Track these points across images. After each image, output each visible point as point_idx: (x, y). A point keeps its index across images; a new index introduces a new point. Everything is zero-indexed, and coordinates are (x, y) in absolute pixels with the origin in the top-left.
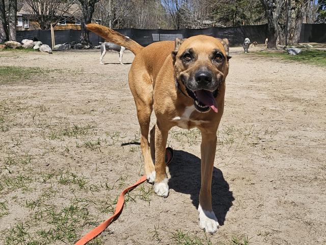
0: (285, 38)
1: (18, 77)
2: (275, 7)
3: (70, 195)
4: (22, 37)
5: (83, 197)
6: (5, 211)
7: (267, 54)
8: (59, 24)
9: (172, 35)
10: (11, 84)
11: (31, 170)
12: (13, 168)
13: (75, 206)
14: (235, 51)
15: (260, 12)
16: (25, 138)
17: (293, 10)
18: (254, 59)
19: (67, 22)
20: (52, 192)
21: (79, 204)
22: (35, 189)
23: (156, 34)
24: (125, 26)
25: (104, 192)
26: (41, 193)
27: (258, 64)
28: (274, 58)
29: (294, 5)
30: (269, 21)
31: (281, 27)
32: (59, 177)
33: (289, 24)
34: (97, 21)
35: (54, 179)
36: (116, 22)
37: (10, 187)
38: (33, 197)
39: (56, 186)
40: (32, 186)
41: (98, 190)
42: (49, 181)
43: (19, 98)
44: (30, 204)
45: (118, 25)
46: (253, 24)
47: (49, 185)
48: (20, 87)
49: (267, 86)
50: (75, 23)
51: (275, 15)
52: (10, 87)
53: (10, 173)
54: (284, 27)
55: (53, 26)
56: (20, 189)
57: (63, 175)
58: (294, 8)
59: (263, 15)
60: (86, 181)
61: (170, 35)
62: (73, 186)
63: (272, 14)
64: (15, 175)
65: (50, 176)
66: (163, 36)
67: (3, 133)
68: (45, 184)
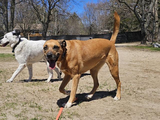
0: (151, 38)
1: (13, 58)
2: (145, 21)
3: (34, 112)
5: (40, 114)
6: (5, 118)
7: (141, 47)
8: (32, 34)
9: (87, 38)
10: (10, 62)
11: (17, 100)
12: (10, 99)
13: (36, 118)
14: (122, 46)
15: (137, 24)
16: (15, 86)
17: (157, 23)
18: (133, 50)
19: (36, 33)
20: (26, 111)
21: (39, 117)
22: (19, 109)
23: (79, 38)
24: (63, 34)
25: (50, 112)
26: (22, 111)
27: (135, 53)
28: (145, 49)
29: (158, 19)
30: (142, 29)
31: (150, 32)
32: (29, 104)
33: (154, 30)
34: (49, 32)
35: (27, 105)
36: (59, 32)
37: (8, 107)
38: (18, 112)
39: (28, 108)
40: (17, 107)
41: (47, 112)
42: (25, 105)
43: (13, 68)
44: (17, 116)
45: (59, 34)
46: (132, 31)
47: (25, 108)
48: (13, 63)
49: (140, 64)
50: (39, 33)
51: (146, 25)
52: (9, 63)
53: (8, 101)
54: (151, 32)
55: (29, 35)
56: (12, 108)
57: (32, 103)
58: (157, 22)
59: (138, 26)
60: (42, 107)
61: (86, 38)
62: (36, 109)
63: (144, 25)
64: (10, 102)
65: (26, 103)
66: (82, 38)
67: (6, 83)
68: (23, 107)
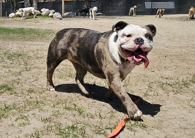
1: (37, 36)
3: (71, 117)
4: (41, 7)
5: (81, 121)
6: (27, 122)
9: (164, 3)
10: (33, 41)
11: (45, 98)
12: (33, 95)
13: (75, 126)
16: (41, 76)
20: (59, 114)
21: (78, 125)
22: (48, 111)
23: (149, 3)
25: (97, 119)
26: (52, 113)
32: (64, 105)
35: (60, 105)
37: (31, 107)
38: (47, 115)
39: (62, 110)
40: (45, 108)
41: (92, 117)
42: (57, 106)
43: (38, 50)
44: (44, 120)
47: (57, 109)
48: (38, 43)
52: (32, 43)
53: (31, 98)
56: (37, 109)
57: (67, 104)
60: (84, 110)
61: (162, 3)
62: (74, 112)
64: (34, 100)
65: (58, 103)
66: (155, 4)
67: (27, 72)
68: (54, 108)
